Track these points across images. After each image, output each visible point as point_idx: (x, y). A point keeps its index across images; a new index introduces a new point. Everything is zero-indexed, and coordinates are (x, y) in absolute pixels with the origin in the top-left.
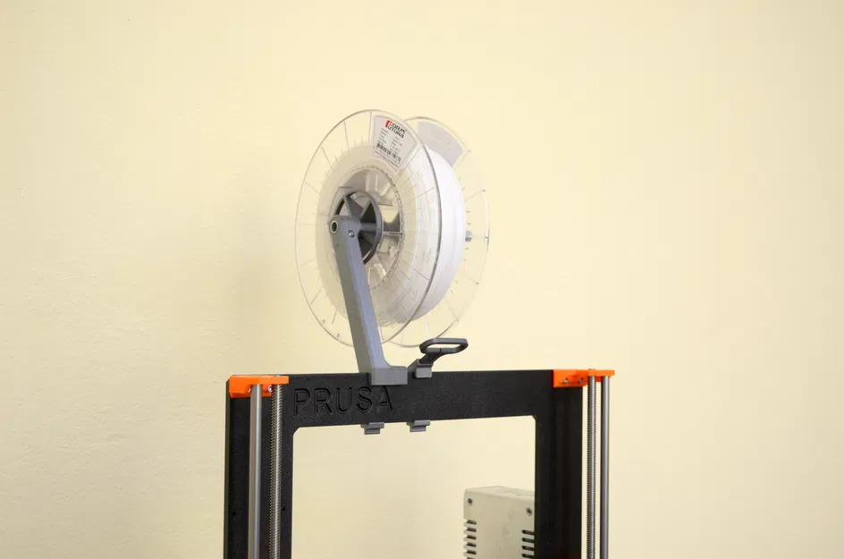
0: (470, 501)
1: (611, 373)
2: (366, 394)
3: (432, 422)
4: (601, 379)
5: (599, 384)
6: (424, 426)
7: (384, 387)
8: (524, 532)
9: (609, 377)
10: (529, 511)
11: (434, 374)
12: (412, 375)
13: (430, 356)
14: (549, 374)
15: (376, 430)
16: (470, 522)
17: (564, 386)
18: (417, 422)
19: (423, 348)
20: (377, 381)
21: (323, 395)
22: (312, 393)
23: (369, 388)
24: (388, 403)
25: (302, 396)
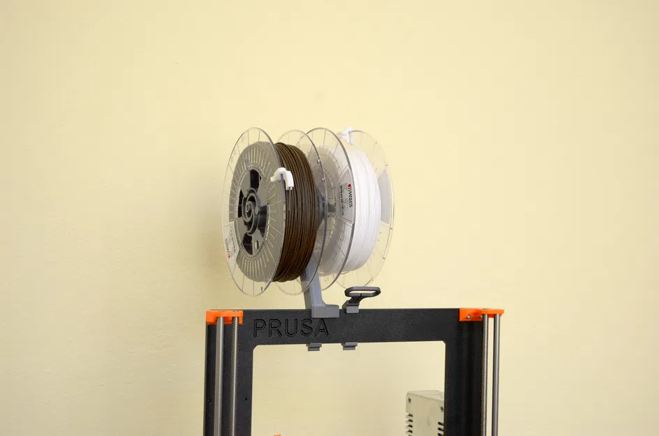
0: (410, 400)
1: (501, 313)
2: (308, 323)
3: (359, 344)
4: (494, 316)
5: (491, 320)
6: (354, 346)
7: (322, 319)
8: (440, 423)
9: (500, 315)
10: (442, 409)
11: (360, 310)
12: (344, 311)
13: (356, 300)
15: (317, 348)
16: (411, 415)
17: (467, 320)
18: (347, 344)
19: (347, 293)
20: (316, 315)
21: (275, 324)
22: (267, 323)
23: (310, 320)
24: (325, 330)
25: (260, 324)
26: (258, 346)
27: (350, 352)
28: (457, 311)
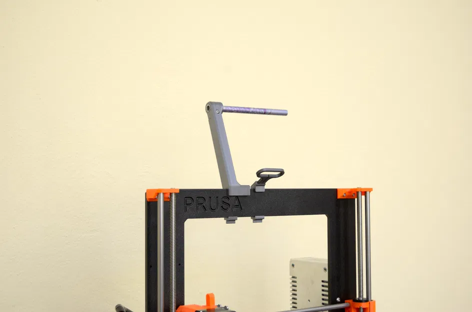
0: (293, 265)
1: (370, 190)
2: (226, 201)
3: (266, 217)
4: (365, 193)
5: (363, 197)
6: (261, 219)
7: (237, 197)
8: (323, 281)
9: (370, 192)
10: (325, 269)
11: (266, 190)
12: (253, 190)
13: (264, 180)
14: (335, 191)
15: (233, 221)
16: (293, 277)
17: (344, 198)
18: (257, 217)
19: (258, 174)
20: (232, 193)
21: (201, 201)
22: (195, 200)
23: (228, 197)
24: (239, 206)
25: (189, 201)
26: (188, 219)
27: (258, 224)
28: (336, 191)
